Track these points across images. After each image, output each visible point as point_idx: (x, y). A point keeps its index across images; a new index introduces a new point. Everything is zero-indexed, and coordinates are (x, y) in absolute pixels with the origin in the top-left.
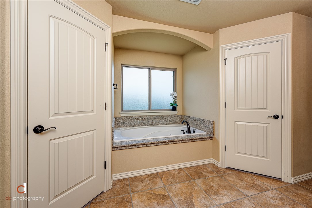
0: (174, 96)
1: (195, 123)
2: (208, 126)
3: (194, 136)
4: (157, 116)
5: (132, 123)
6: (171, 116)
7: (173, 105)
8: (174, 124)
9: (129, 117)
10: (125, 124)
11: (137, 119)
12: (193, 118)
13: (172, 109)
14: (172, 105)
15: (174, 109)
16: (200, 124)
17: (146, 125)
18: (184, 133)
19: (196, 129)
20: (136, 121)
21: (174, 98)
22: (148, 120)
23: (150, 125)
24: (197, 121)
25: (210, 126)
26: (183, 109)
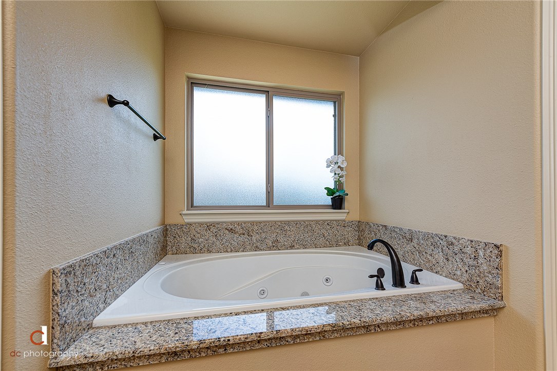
0: (337, 166)
1: (408, 248)
2: (472, 262)
3: (420, 298)
4: (288, 223)
5: (218, 243)
6: (329, 223)
7: (334, 193)
8: (338, 245)
9: (209, 226)
10: (196, 246)
11: (231, 230)
12: (401, 229)
13: (333, 205)
14: (330, 192)
15: (338, 202)
16: (429, 252)
17: (257, 248)
18: (379, 286)
19: (421, 270)
20: (229, 235)
21: (338, 171)
22: (263, 235)
23: (270, 249)
24: (415, 241)
25: (481, 260)
26: (364, 203)
